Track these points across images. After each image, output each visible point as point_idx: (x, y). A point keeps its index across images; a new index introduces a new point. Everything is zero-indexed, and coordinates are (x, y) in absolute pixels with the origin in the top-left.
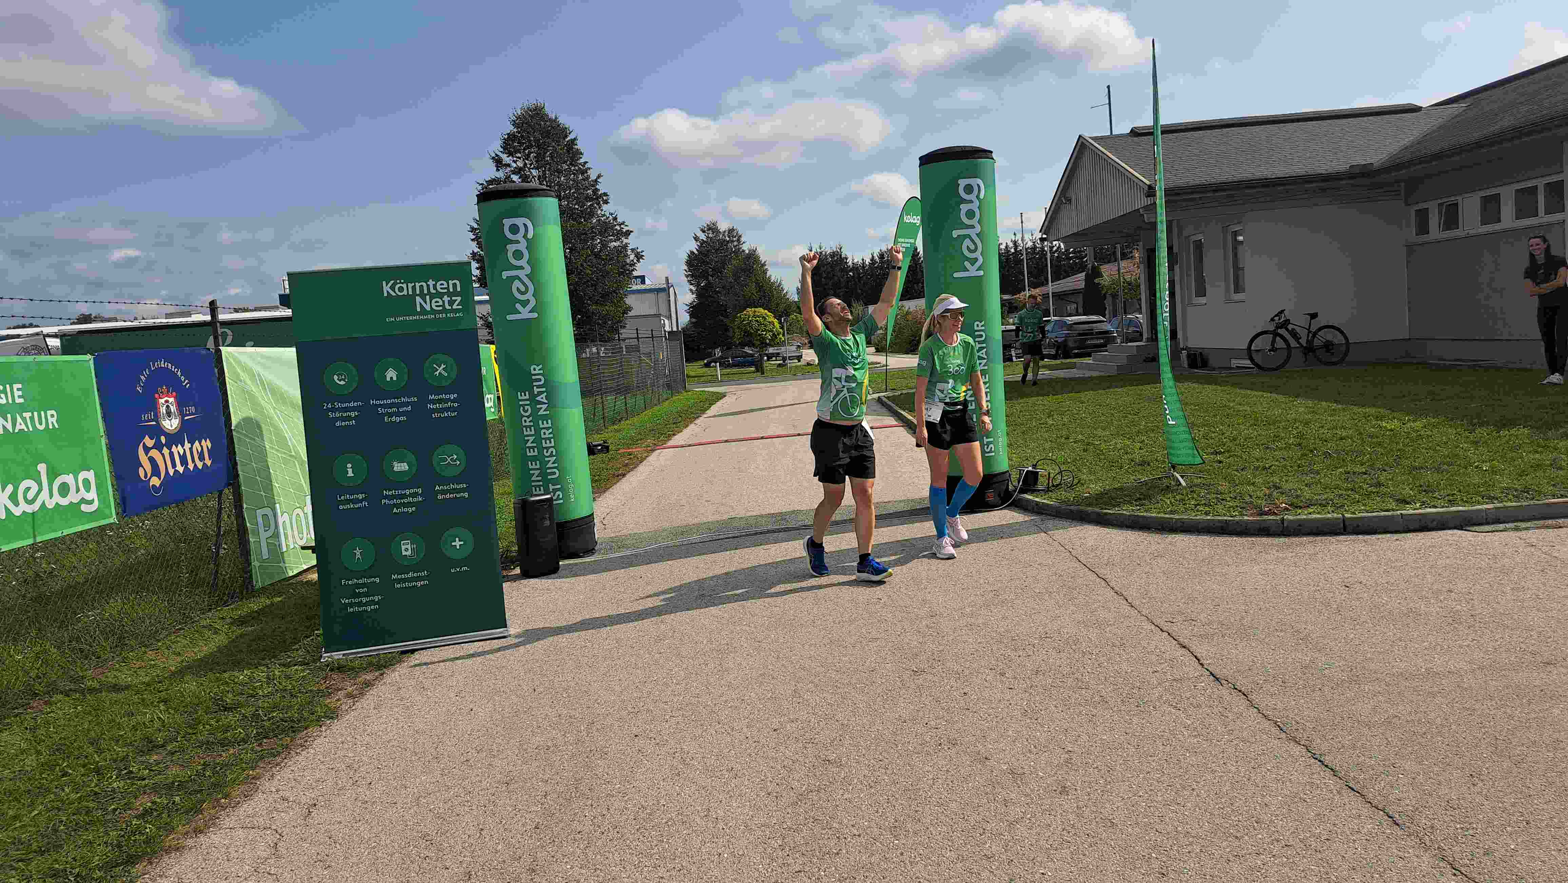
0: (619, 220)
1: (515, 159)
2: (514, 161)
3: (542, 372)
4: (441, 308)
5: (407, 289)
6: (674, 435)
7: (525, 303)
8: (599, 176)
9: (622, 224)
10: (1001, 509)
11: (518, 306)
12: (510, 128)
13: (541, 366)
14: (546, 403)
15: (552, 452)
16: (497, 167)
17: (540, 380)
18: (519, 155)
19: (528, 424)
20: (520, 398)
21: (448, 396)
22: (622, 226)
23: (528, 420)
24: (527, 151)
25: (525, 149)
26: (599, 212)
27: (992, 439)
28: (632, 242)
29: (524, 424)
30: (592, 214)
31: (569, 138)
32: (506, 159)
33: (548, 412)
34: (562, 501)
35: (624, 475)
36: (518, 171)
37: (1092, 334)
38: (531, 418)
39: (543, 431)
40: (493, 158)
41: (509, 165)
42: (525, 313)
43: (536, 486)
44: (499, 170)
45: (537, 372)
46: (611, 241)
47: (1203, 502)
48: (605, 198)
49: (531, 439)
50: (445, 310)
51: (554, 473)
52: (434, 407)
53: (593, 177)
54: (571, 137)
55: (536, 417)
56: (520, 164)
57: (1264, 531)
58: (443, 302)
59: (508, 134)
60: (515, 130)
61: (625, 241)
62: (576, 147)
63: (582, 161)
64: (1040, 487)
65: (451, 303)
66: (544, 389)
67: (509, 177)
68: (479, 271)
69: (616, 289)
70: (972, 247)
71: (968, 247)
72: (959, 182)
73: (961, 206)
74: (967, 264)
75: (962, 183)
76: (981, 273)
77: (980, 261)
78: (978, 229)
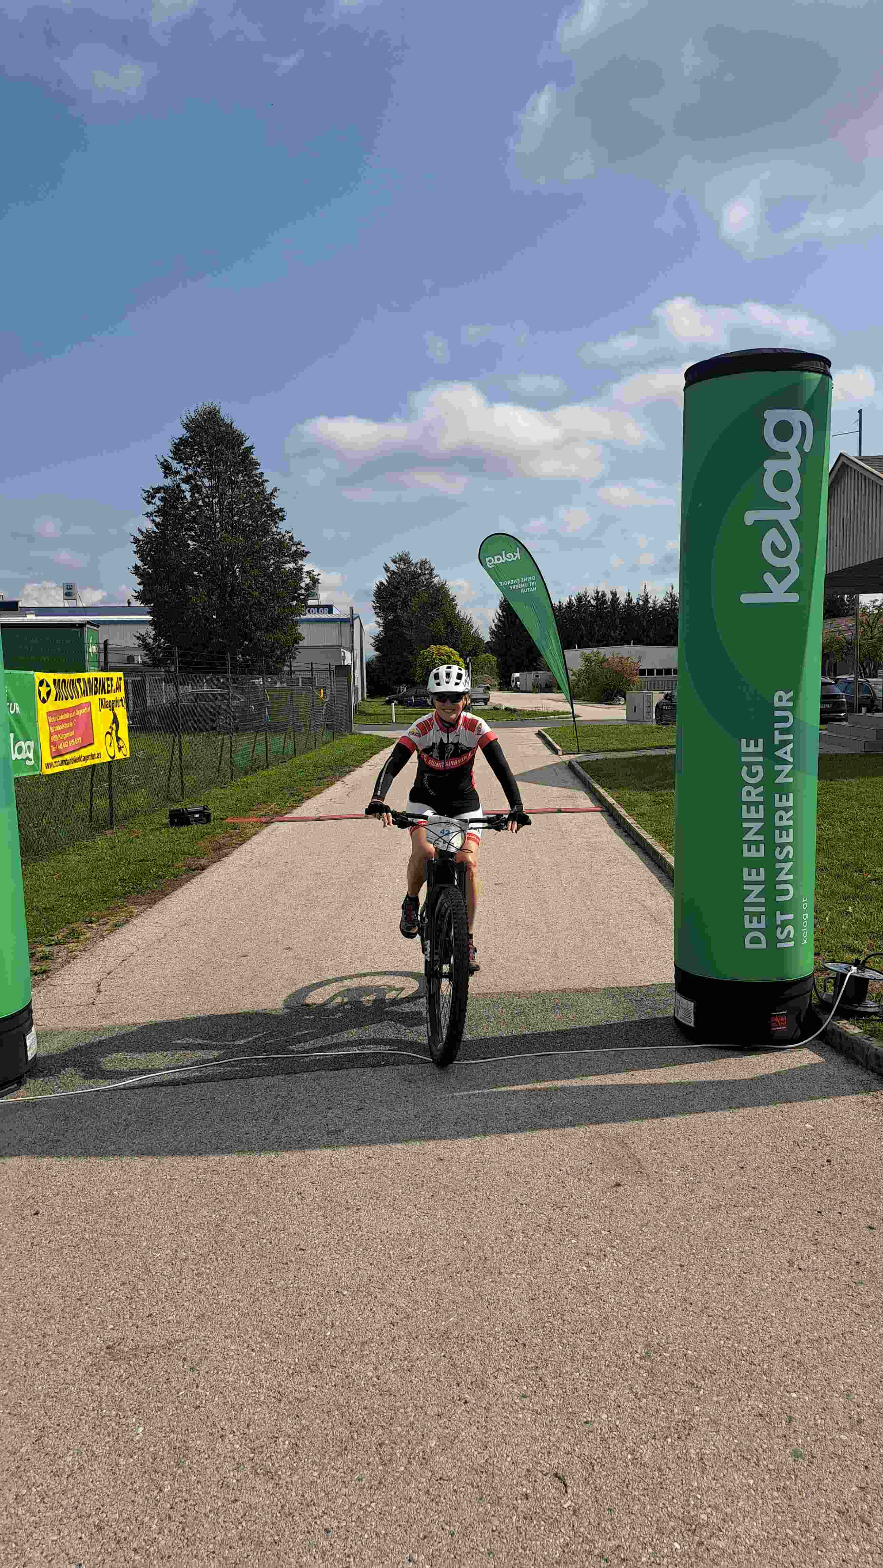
0: (296, 539)
2: (184, 468)
8: (276, 490)
9: (299, 544)
16: (165, 473)
25: (197, 456)
26: (274, 529)
27: (791, 916)
31: (245, 446)
32: (176, 466)
36: (187, 480)
40: (162, 464)
41: (179, 472)
44: (167, 477)
46: (285, 563)
48: (280, 514)
53: (269, 490)
54: (247, 444)
56: (190, 472)
59: (180, 439)
60: (188, 435)
62: (252, 456)
63: (257, 472)
64: (872, 1007)
67: (178, 486)
68: (141, 587)
69: (288, 615)
70: (782, 546)
71: (773, 547)
72: (768, 414)
73: (768, 464)
74: (769, 578)
75: (773, 417)
76: (795, 598)
77: (795, 573)
78: (796, 510)
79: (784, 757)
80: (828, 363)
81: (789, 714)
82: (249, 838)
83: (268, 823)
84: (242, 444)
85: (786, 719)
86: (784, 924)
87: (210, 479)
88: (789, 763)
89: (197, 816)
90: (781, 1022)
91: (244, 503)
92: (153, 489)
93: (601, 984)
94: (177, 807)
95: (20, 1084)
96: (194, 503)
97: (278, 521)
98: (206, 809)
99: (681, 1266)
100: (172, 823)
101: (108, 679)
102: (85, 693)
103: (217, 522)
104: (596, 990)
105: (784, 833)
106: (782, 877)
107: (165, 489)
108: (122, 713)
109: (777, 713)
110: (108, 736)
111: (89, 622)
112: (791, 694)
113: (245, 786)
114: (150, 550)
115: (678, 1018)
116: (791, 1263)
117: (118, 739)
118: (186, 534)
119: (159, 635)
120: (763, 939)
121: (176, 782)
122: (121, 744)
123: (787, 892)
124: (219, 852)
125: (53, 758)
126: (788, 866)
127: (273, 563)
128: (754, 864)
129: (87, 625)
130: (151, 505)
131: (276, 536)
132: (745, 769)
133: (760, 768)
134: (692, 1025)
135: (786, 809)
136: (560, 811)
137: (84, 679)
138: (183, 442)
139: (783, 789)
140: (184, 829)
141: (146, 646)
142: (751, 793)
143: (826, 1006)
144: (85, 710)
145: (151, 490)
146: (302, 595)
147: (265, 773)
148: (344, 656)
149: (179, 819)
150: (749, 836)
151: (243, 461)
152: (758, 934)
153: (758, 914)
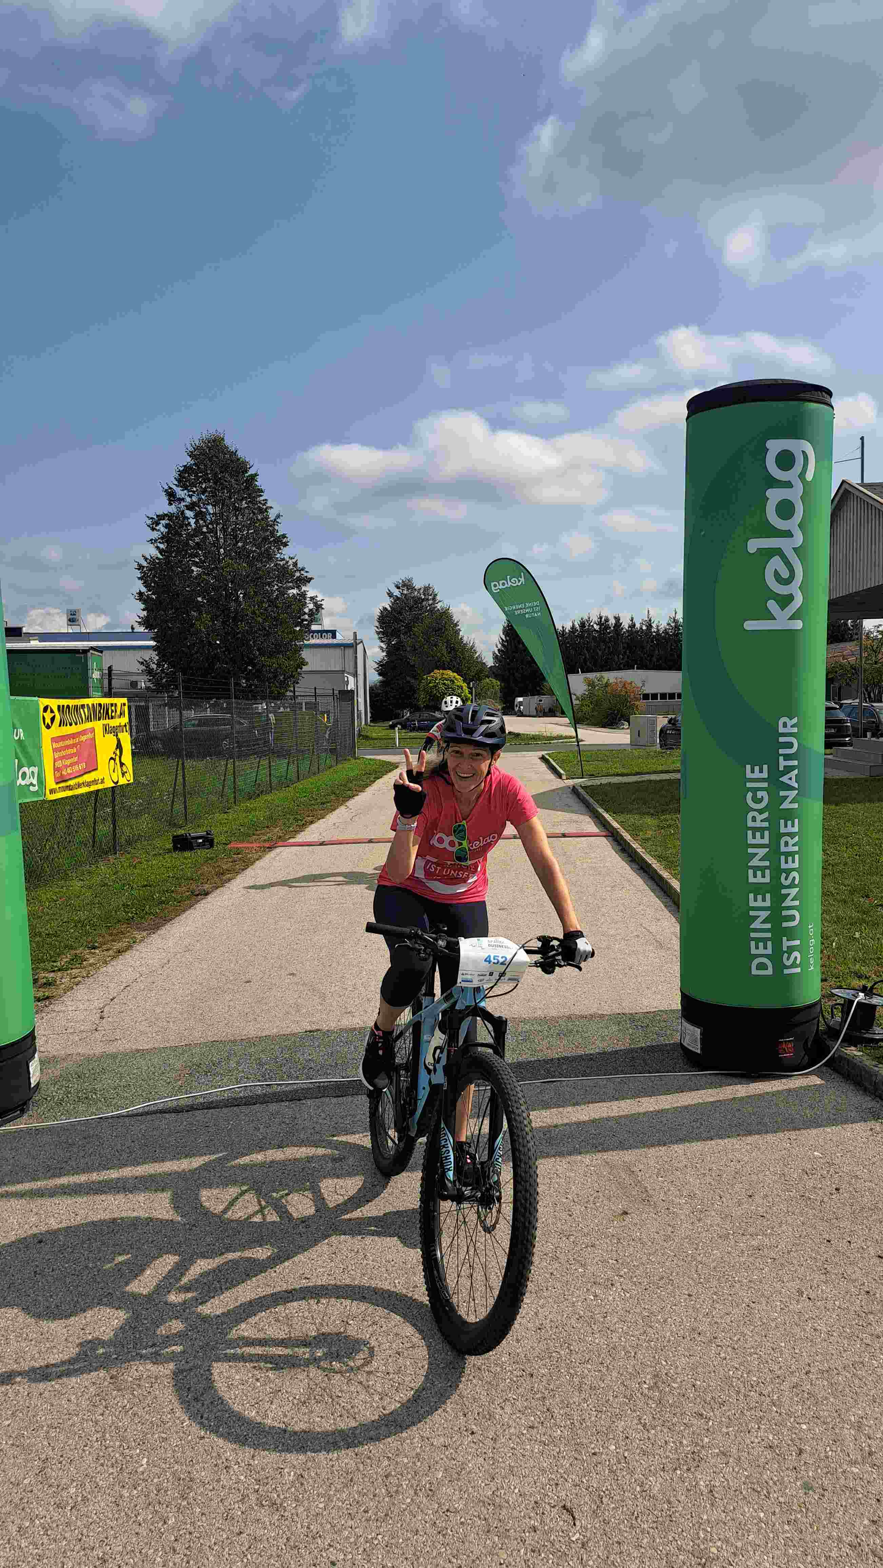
0: (300, 565)
1: (191, 493)
2: (189, 495)
8: (279, 516)
9: (302, 569)
10: (808, 1074)
12: (188, 460)
16: (170, 500)
18: (194, 489)
22: (302, 572)
24: (203, 485)
25: (201, 483)
26: (278, 556)
27: (797, 942)
28: (310, 591)
30: (270, 558)
31: (249, 473)
32: (180, 493)
35: (207, 894)
36: (190, 507)
40: (166, 491)
41: (183, 499)
44: (171, 504)
46: (289, 588)
48: (284, 541)
53: (272, 518)
54: (251, 472)
56: (194, 499)
59: (185, 466)
60: (192, 462)
62: (256, 483)
63: (261, 499)
64: (878, 1034)
67: (183, 513)
68: (145, 613)
69: (291, 640)
70: (785, 574)
71: (776, 573)
72: (770, 444)
73: (770, 493)
74: (772, 605)
75: (775, 446)
76: (798, 625)
77: (799, 600)
78: (799, 539)
79: (789, 782)
80: (830, 394)
81: (793, 740)
82: (253, 863)
83: (271, 848)
84: (246, 472)
85: (790, 745)
86: (791, 949)
87: (214, 506)
88: (793, 788)
89: (201, 841)
90: (788, 1048)
91: (248, 531)
92: (158, 516)
93: (606, 1010)
94: (181, 832)
95: (23, 1111)
96: (198, 531)
97: (282, 547)
98: (210, 834)
99: (690, 1295)
100: (175, 848)
101: (112, 705)
102: (89, 719)
103: (221, 548)
104: (602, 1016)
105: (790, 858)
106: (788, 903)
107: (169, 516)
108: (126, 739)
109: (781, 739)
110: (112, 761)
111: (92, 648)
113: (248, 811)
114: (154, 576)
115: (685, 1044)
116: (801, 1293)
117: (122, 764)
118: (190, 560)
119: (163, 661)
120: (769, 964)
121: (179, 807)
122: (125, 769)
123: (793, 918)
124: (222, 877)
125: (57, 783)
126: (794, 891)
127: (277, 589)
128: (758, 889)
129: (91, 651)
130: (155, 532)
131: (279, 562)
132: (750, 794)
133: (764, 794)
134: (699, 1051)
135: (791, 835)
136: (564, 836)
137: (88, 705)
138: (187, 469)
139: (789, 815)
140: (187, 854)
141: (149, 672)
142: (756, 819)
143: (833, 1033)
144: (90, 736)
145: (155, 517)
146: (306, 620)
147: (269, 797)
148: (348, 681)
149: (183, 844)
150: (755, 862)
151: (247, 488)
152: (765, 960)
153: (765, 940)
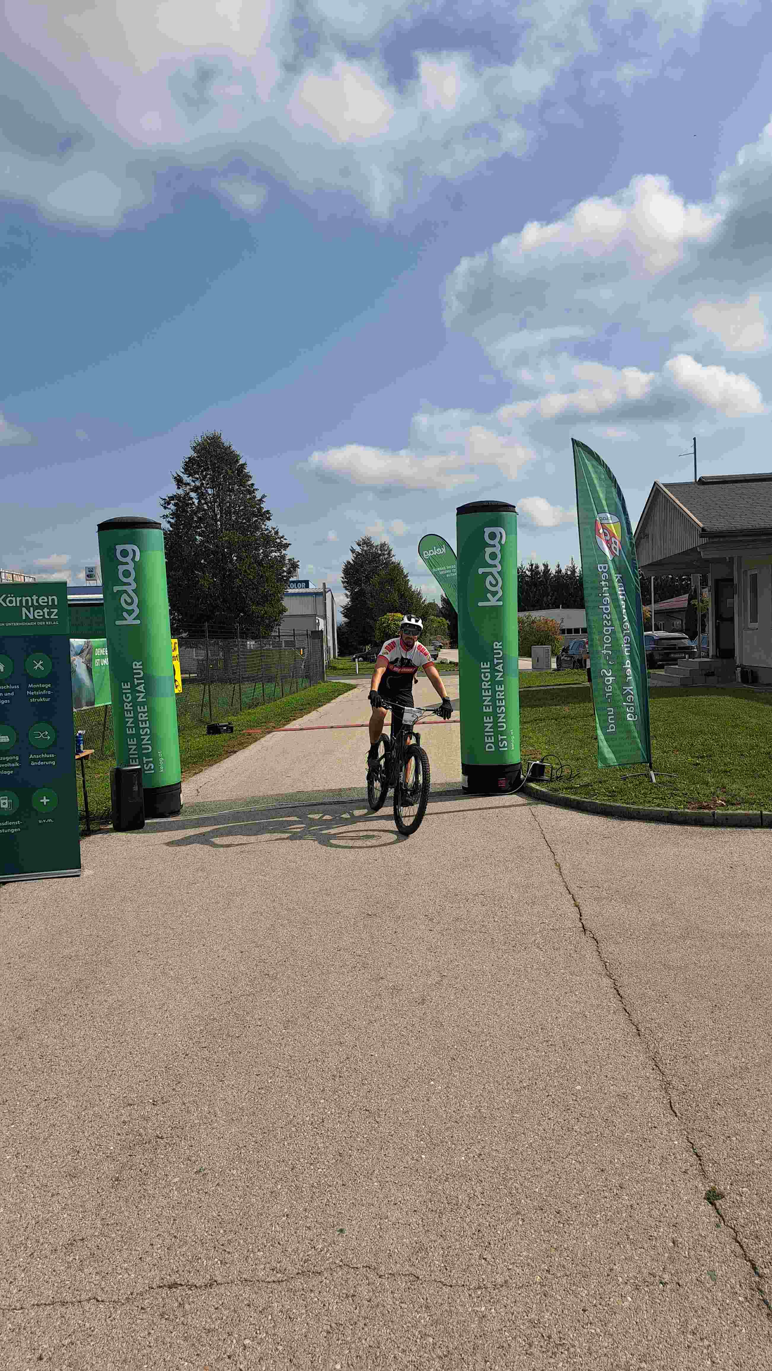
0: (280, 534)
1: (194, 479)
2: (193, 481)
3: (141, 667)
4: (41, 617)
5: (16, 602)
6: (294, 720)
7: (130, 612)
8: (264, 496)
9: (282, 537)
10: (511, 794)
11: (125, 614)
12: (192, 454)
13: (141, 663)
14: (142, 692)
15: (147, 732)
16: (178, 485)
17: (139, 674)
18: (197, 476)
19: (128, 708)
20: (123, 687)
21: (43, 686)
22: (282, 539)
23: (129, 705)
24: (204, 473)
25: (202, 471)
26: (263, 526)
27: (505, 737)
28: (289, 553)
29: (126, 708)
30: (257, 528)
32: (186, 478)
33: (145, 700)
34: (153, 771)
35: (235, 752)
36: (195, 489)
37: (674, 649)
38: (131, 704)
39: (140, 714)
40: (175, 478)
41: (189, 484)
42: (130, 620)
43: (132, 758)
44: (179, 488)
45: (138, 667)
46: (272, 551)
47: (660, 796)
48: (268, 516)
49: (131, 720)
50: (44, 619)
51: (148, 749)
52: (32, 693)
53: (259, 498)
54: (241, 462)
55: (135, 704)
56: (198, 484)
57: (699, 822)
58: (44, 612)
59: (189, 458)
60: (195, 455)
61: (284, 552)
62: (245, 471)
63: (249, 483)
64: (546, 778)
65: (49, 614)
66: (143, 681)
67: (188, 494)
69: (274, 592)
70: (494, 582)
71: (490, 582)
72: (485, 530)
73: (487, 549)
74: (489, 595)
75: (488, 531)
76: (501, 603)
77: (500, 594)
78: (499, 568)
79: (499, 669)
80: (515, 507)
81: (500, 651)
82: (259, 739)
83: (269, 733)
84: (238, 462)
85: (499, 654)
86: (504, 740)
87: (213, 489)
88: (501, 671)
89: (225, 728)
90: (502, 783)
91: (239, 507)
92: (169, 497)
95: (178, 813)
96: (199, 508)
97: (266, 521)
98: (230, 724)
100: (209, 733)
103: (218, 521)
105: (501, 701)
106: (500, 720)
107: (178, 497)
108: (177, 664)
109: (495, 651)
112: (501, 643)
113: (251, 714)
115: (463, 785)
118: (194, 531)
120: (494, 747)
122: (177, 684)
123: (503, 727)
126: (503, 715)
127: (262, 553)
128: (488, 715)
130: (167, 510)
131: (264, 532)
132: (483, 675)
133: (488, 675)
134: (467, 786)
135: (501, 691)
138: (192, 460)
139: (500, 683)
140: (217, 736)
142: (486, 685)
145: (167, 498)
146: (285, 576)
147: (263, 706)
148: (319, 623)
149: (214, 730)
150: (485, 703)
151: (238, 475)
152: (492, 745)
153: (491, 736)
